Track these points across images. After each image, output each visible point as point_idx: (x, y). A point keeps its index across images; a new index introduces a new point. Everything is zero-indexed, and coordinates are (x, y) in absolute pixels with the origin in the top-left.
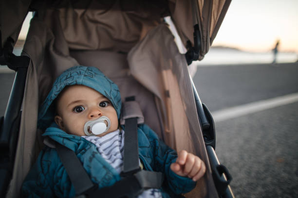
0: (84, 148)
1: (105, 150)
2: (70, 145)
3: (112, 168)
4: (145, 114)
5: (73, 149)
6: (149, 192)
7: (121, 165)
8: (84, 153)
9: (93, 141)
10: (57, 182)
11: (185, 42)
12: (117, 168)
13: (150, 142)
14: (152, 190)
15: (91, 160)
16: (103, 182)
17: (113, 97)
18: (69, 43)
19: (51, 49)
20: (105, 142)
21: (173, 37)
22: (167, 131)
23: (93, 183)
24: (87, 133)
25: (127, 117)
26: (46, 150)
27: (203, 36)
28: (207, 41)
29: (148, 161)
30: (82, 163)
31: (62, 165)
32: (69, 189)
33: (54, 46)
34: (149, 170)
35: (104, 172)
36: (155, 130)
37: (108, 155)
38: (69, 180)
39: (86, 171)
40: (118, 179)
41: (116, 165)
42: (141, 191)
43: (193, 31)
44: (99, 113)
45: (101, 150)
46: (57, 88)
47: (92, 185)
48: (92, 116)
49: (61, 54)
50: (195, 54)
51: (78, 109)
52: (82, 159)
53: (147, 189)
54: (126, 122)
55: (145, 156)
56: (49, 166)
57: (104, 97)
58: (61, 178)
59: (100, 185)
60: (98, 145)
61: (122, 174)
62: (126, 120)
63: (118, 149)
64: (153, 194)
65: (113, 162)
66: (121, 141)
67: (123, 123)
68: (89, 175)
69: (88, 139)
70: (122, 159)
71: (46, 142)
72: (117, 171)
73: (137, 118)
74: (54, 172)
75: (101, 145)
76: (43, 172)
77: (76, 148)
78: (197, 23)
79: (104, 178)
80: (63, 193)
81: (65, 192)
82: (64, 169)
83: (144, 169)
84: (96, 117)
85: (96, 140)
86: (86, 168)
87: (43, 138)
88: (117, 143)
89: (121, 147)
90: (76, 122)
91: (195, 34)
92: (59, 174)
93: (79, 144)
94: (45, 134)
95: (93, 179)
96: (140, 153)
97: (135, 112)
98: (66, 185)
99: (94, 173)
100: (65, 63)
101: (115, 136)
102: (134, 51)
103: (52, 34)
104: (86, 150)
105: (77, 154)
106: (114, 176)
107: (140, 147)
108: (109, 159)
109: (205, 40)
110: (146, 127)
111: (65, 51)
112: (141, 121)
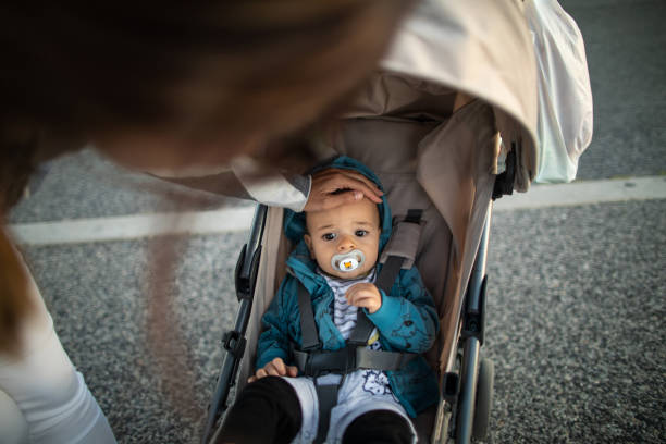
0: (322, 294)
5: (311, 292)
7: (351, 329)
8: (320, 301)
10: (292, 322)
12: (345, 331)
14: (369, 371)
15: (322, 314)
16: (327, 345)
23: (319, 340)
24: (334, 266)
25: (392, 254)
30: (314, 315)
37: (344, 310)
40: (343, 346)
41: (346, 328)
44: (352, 245)
45: (337, 304)
48: (342, 248)
51: (329, 237)
52: (316, 308)
54: (388, 260)
60: (336, 295)
61: (347, 341)
62: (390, 257)
64: (367, 376)
65: (343, 324)
67: (383, 261)
69: (330, 283)
70: (356, 321)
71: (288, 270)
72: (345, 336)
73: (404, 258)
75: (339, 296)
76: (282, 305)
77: (315, 291)
79: (328, 342)
82: (299, 312)
84: (347, 249)
85: (338, 288)
86: (317, 322)
90: (324, 252)
93: (319, 287)
104: (323, 299)
105: (313, 300)
108: (342, 318)
112: (408, 266)
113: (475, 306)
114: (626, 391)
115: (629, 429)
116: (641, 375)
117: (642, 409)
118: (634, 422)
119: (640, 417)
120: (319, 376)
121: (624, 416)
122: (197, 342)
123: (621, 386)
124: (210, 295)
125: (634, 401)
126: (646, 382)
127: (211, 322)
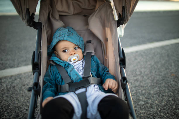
0: (68, 66)
1: (76, 68)
2: (62, 64)
3: (79, 75)
4: (95, 50)
5: (63, 66)
6: (93, 85)
7: (83, 74)
8: (68, 68)
9: (72, 64)
10: (57, 79)
11: (118, 14)
12: (81, 75)
13: (96, 65)
14: (94, 85)
15: (71, 71)
16: (75, 80)
17: (80, 45)
18: (59, 11)
19: (51, 16)
20: (76, 65)
21: (112, 10)
22: (106, 58)
23: (72, 80)
24: (69, 61)
25: (87, 52)
26: (51, 65)
27: (126, 13)
28: (128, 15)
29: (94, 73)
30: (67, 72)
31: (59, 72)
32: (62, 82)
33: (52, 14)
34: (94, 77)
35: (76, 76)
36: (99, 59)
37: (77, 70)
38: (62, 78)
39: (69, 75)
40: (81, 79)
41: (81, 74)
42: (90, 85)
43: (122, 9)
44: (74, 53)
45: (75, 68)
46: (55, 40)
47: (71, 81)
48: (71, 54)
49: (55, 19)
50: (121, 22)
52: (67, 71)
53: (92, 84)
55: (93, 71)
56: (53, 72)
57: (76, 45)
58: (58, 77)
59: (74, 81)
60: (74, 66)
61: (83, 77)
63: (81, 68)
64: (94, 86)
65: (80, 73)
66: (83, 65)
67: (85, 55)
68: (70, 77)
69: (70, 63)
70: (83, 72)
71: (51, 62)
73: (91, 52)
74: (56, 75)
75: (75, 66)
76: (51, 74)
77: (65, 66)
78: (123, 5)
79: (76, 78)
80: (59, 83)
81: (60, 83)
82: (60, 74)
83: (92, 76)
84: (73, 55)
85: (73, 64)
86: (69, 74)
87: (50, 61)
88: (81, 65)
89: (83, 68)
91: (122, 11)
92: (58, 76)
93: (66, 65)
94: (51, 59)
95: (72, 79)
96: (91, 70)
97: (91, 49)
98: (60, 80)
99: (72, 76)
100: (58, 24)
101: (80, 62)
102: (92, 17)
103: (51, 8)
104: (69, 67)
105: (65, 68)
106: (80, 78)
107: (91, 67)
108: (78, 72)
109: (127, 15)
110: (95, 57)
111: (57, 17)
112: (93, 54)
113: (122, 56)
114: (141, 93)
115: (145, 102)
116: (142, 89)
117: (146, 96)
118: (145, 100)
119: (146, 98)
120: (76, 91)
121: (143, 99)
122: (4, 114)
123: (139, 92)
124: (7, 97)
125: (143, 95)
126: (144, 90)
127: (9, 106)
